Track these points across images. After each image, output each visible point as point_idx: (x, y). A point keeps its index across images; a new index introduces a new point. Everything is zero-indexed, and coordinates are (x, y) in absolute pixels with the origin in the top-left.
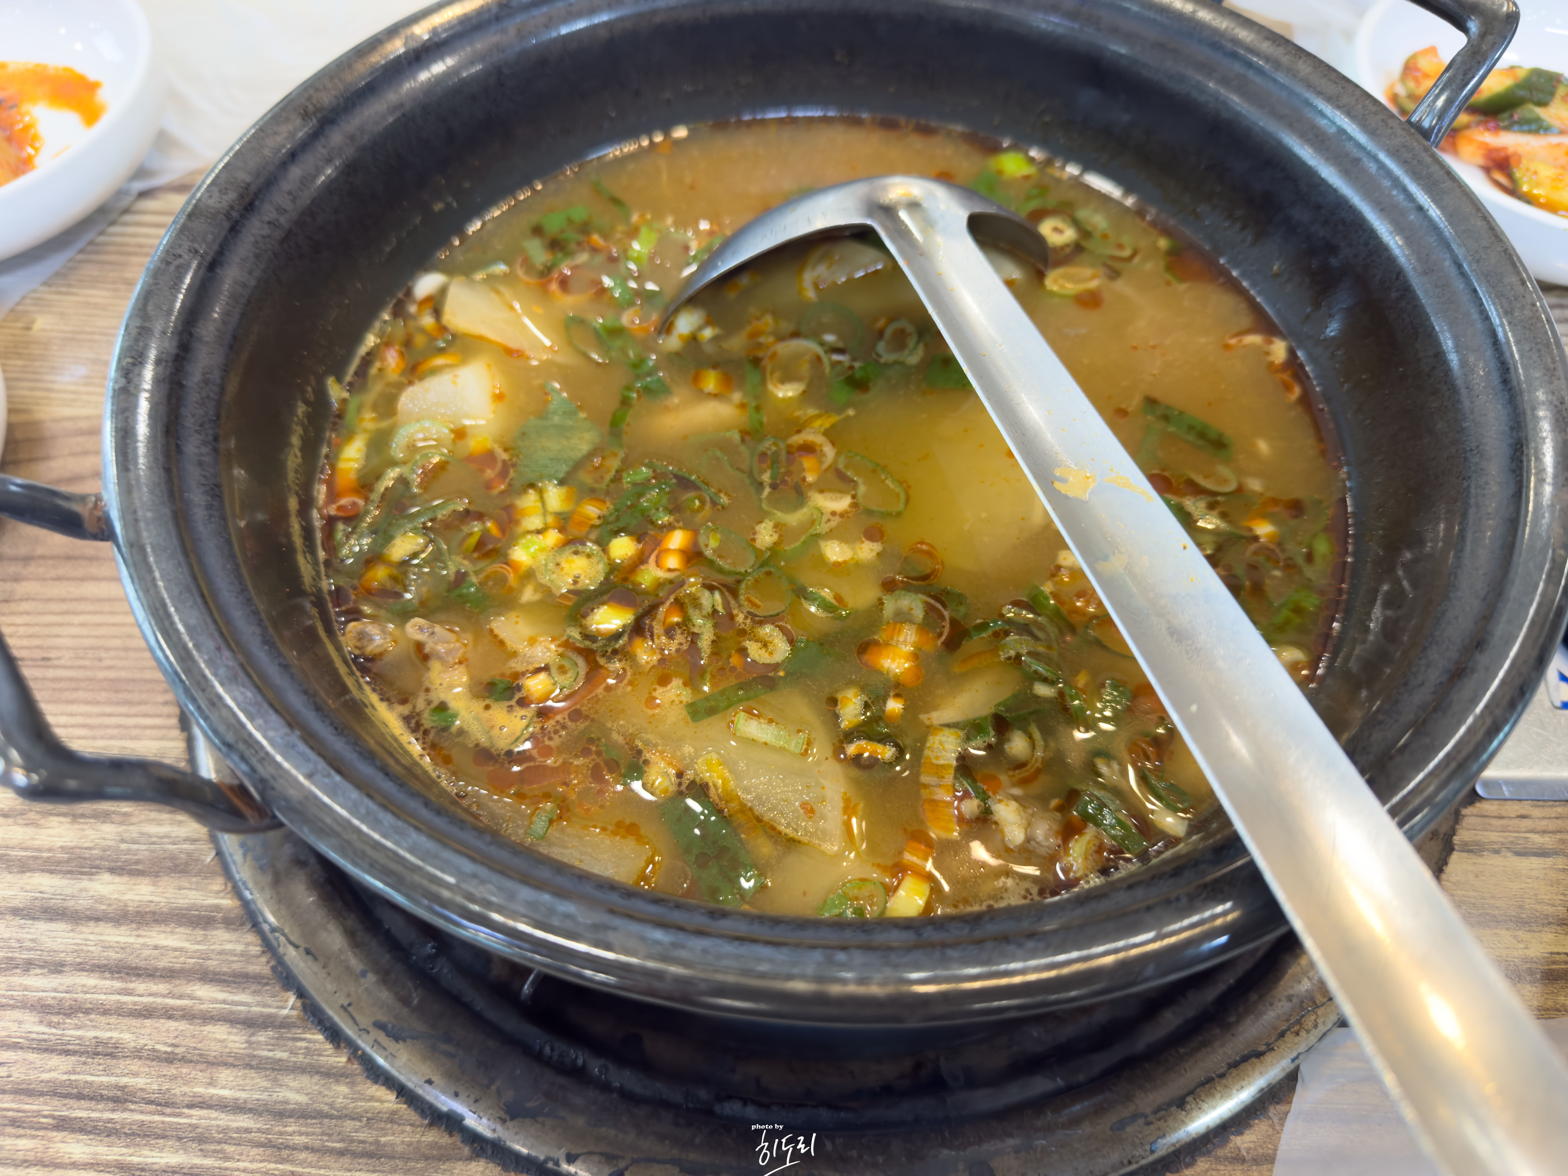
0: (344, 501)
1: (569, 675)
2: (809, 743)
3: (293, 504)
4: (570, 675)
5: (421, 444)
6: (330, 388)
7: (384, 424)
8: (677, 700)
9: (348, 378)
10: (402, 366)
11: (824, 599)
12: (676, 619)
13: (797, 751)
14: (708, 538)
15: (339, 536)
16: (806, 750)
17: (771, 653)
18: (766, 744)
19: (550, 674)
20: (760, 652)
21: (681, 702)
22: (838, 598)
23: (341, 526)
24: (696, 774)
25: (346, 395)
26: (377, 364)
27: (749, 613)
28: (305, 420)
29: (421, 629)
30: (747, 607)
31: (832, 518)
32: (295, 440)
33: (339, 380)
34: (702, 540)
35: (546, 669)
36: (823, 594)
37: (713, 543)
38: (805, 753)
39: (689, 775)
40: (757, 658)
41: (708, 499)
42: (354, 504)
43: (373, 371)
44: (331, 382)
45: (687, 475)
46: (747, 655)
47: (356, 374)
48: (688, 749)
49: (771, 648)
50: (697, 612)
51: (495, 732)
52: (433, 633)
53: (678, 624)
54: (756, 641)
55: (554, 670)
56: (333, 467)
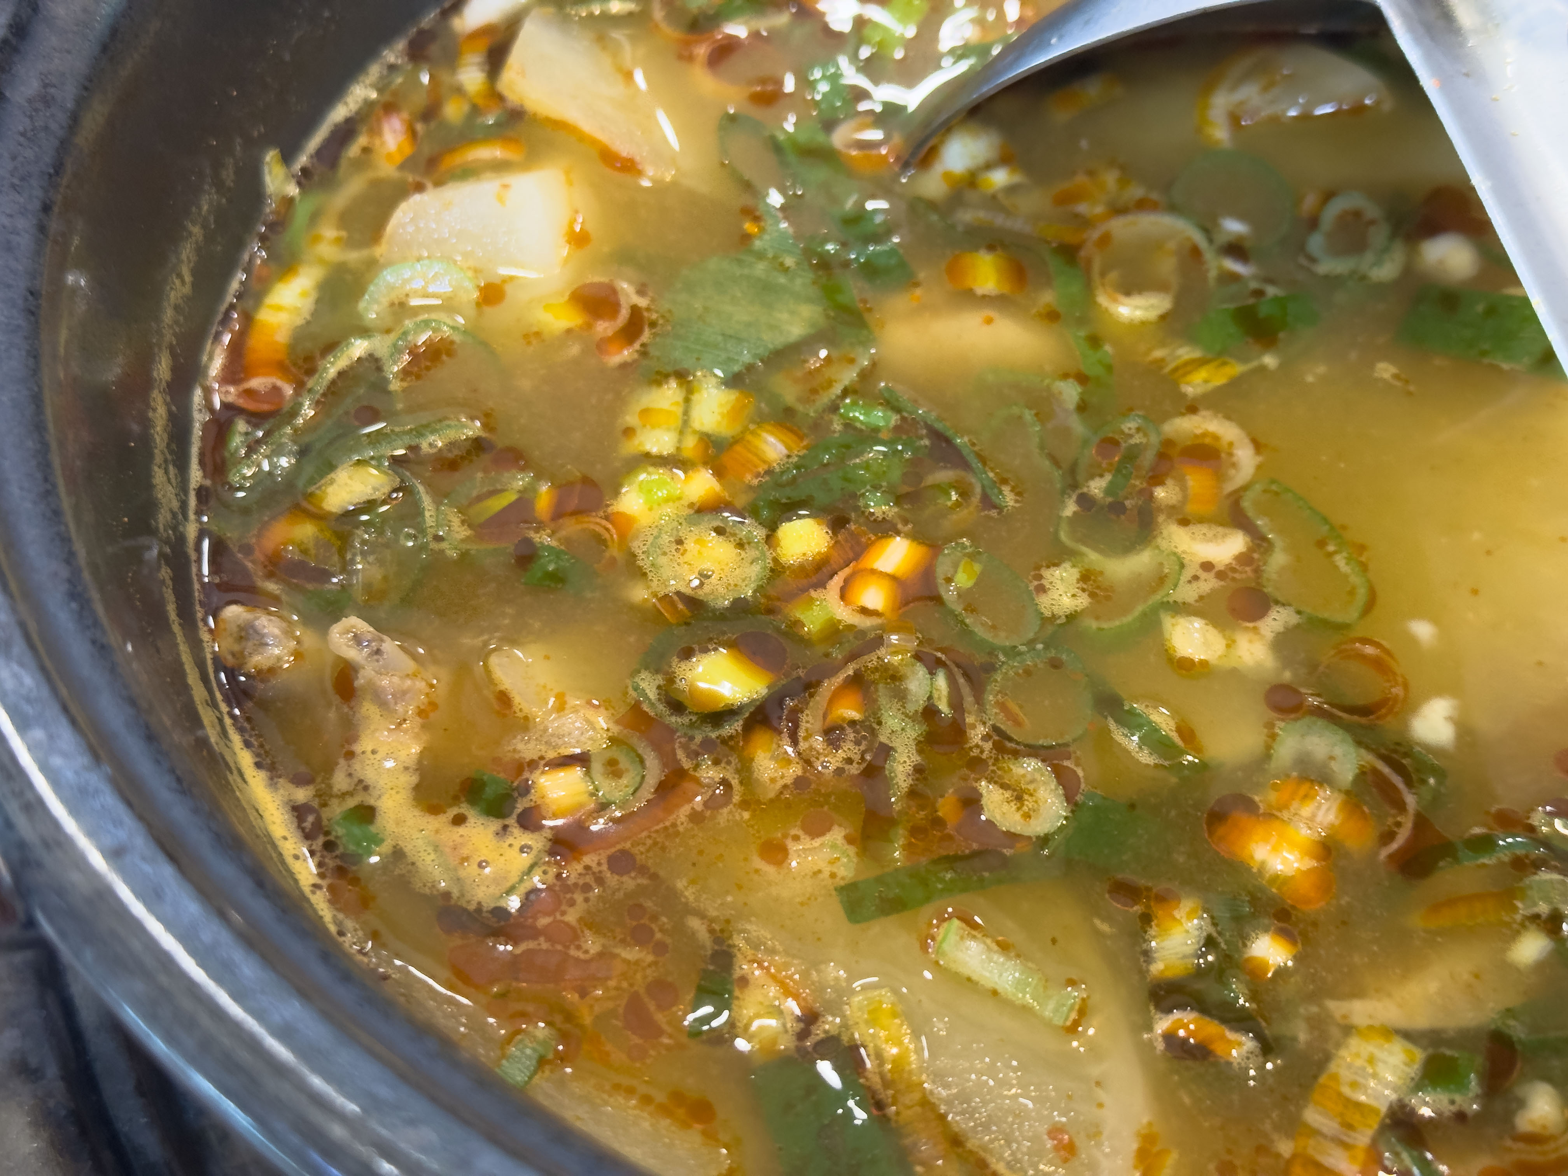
0: (257, 383)
1: (624, 781)
2: (1083, 1011)
3: (163, 369)
4: (628, 781)
5: (414, 302)
6: (266, 169)
7: (353, 256)
8: (827, 870)
9: (303, 159)
10: (408, 150)
11: (1155, 730)
12: (853, 714)
13: (1059, 1021)
14: (956, 566)
15: (237, 443)
16: (1076, 1023)
17: (1027, 816)
18: (995, 993)
19: (588, 773)
20: (1005, 807)
21: (833, 875)
22: (1187, 733)
23: (241, 426)
24: (845, 1025)
25: (293, 190)
26: (362, 140)
27: (995, 729)
28: (212, 219)
29: (357, 639)
30: (995, 716)
31: (1203, 575)
32: (187, 253)
33: (287, 158)
34: (942, 569)
35: (582, 760)
36: (1155, 717)
37: (964, 579)
38: (1072, 1030)
39: (830, 1024)
40: (998, 819)
41: (978, 490)
42: (276, 390)
43: (354, 150)
44: (271, 156)
45: (950, 433)
46: (979, 810)
47: (319, 154)
48: (835, 972)
49: (1029, 803)
50: (896, 705)
51: (470, 870)
52: (378, 652)
53: (853, 723)
54: (1004, 786)
55: (597, 767)
56: (248, 319)
